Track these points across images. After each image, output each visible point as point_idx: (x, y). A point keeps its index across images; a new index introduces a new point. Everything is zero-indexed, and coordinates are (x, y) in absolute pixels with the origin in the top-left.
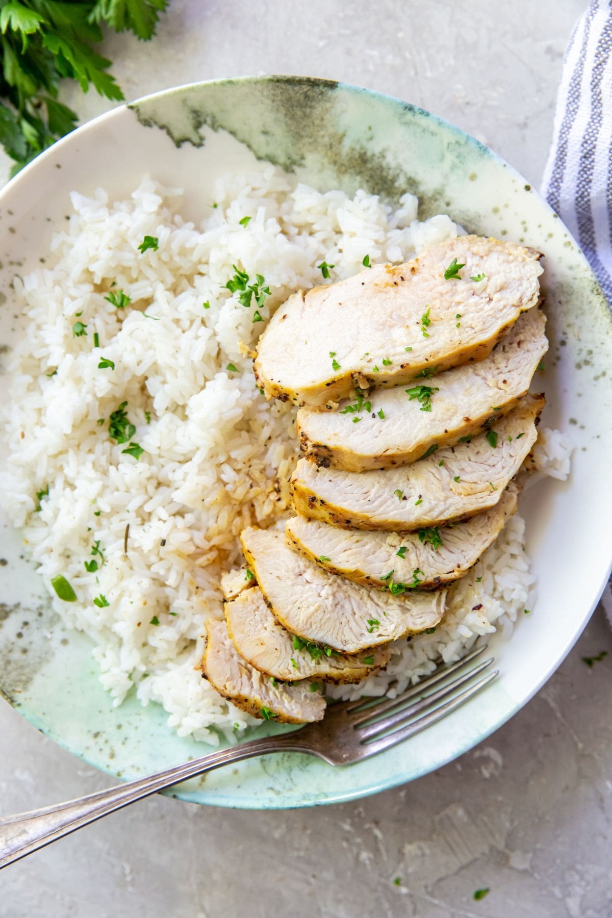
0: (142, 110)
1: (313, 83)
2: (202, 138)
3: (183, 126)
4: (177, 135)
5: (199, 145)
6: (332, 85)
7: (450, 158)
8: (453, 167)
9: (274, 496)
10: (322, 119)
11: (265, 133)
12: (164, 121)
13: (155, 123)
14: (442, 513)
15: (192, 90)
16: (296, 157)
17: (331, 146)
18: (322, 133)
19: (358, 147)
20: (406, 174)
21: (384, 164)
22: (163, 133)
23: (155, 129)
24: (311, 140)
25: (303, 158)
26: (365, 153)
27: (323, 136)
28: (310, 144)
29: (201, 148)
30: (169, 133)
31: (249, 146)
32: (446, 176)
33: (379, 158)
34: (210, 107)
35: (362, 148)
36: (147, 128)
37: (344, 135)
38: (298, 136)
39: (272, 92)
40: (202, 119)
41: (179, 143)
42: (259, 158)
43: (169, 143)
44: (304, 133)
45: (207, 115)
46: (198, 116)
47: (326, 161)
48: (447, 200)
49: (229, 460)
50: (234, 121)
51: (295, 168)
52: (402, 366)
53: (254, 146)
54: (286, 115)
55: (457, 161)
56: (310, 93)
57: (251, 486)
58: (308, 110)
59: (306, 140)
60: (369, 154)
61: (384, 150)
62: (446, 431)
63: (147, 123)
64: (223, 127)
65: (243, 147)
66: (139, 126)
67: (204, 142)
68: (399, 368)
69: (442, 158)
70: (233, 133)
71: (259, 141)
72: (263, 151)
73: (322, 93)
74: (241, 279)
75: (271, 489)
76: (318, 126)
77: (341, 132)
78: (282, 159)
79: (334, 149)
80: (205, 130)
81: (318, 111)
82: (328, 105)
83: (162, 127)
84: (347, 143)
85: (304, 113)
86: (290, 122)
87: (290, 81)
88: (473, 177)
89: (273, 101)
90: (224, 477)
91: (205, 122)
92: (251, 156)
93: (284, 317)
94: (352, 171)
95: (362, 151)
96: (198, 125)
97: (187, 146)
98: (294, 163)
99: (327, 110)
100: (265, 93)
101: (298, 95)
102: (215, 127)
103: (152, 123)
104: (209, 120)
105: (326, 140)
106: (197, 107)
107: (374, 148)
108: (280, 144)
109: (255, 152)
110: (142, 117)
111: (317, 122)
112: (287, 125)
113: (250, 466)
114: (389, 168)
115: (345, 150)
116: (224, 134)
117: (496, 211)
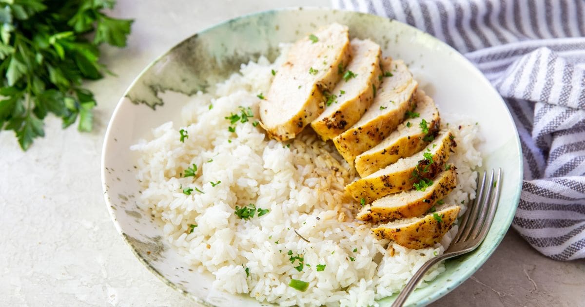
0: (131, 96)
1: (188, 40)
2: (161, 100)
3: (150, 98)
4: (151, 103)
5: (162, 104)
6: (196, 36)
7: (262, 29)
8: (267, 32)
9: (338, 174)
10: (202, 56)
11: (184, 80)
12: (141, 98)
13: (139, 101)
14: (404, 98)
15: (144, 75)
16: (203, 84)
17: (213, 67)
18: (206, 63)
19: (224, 59)
20: (251, 54)
21: (239, 57)
22: (144, 106)
23: (140, 104)
24: (204, 71)
25: (206, 82)
27: (207, 65)
28: (205, 73)
29: (165, 105)
30: (147, 104)
31: (182, 92)
32: (267, 39)
33: (236, 56)
34: (156, 81)
35: (226, 58)
36: (137, 106)
37: (215, 58)
38: (197, 73)
39: (175, 56)
40: (155, 90)
41: (153, 107)
42: (190, 95)
43: (149, 110)
44: (199, 69)
45: (156, 86)
46: (153, 88)
47: (216, 76)
48: (275, 49)
49: (306, 177)
50: (169, 83)
51: (207, 89)
52: (331, 67)
53: (184, 90)
54: (186, 65)
55: (266, 28)
56: (190, 46)
57: (325, 178)
58: (193, 56)
59: (202, 72)
60: (230, 58)
61: (235, 51)
62: (371, 73)
63: (136, 102)
64: (166, 89)
65: (180, 94)
66: (133, 105)
67: (163, 101)
68: (330, 69)
69: (259, 32)
70: (171, 89)
71: (183, 86)
72: (189, 90)
73: (194, 43)
74: (235, 118)
75: (333, 172)
76: (202, 61)
77: (212, 57)
79: (215, 67)
80: (160, 95)
81: (197, 54)
82: (200, 47)
83: (143, 102)
84: (219, 60)
85: (192, 58)
86: (190, 68)
87: (179, 46)
88: (277, 28)
89: (178, 61)
90: (311, 184)
91: (157, 90)
92: (185, 97)
93: (266, 111)
94: (230, 72)
96: (156, 94)
97: (157, 107)
98: (204, 87)
99: (201, 50)
100: (172, 58)
101: (185, 51)
102: (163, 91)
104: (159, 89)
105: (209, 66)
106: (150, 84)
107: (230, 53)
108: (193, 82)
109: (186, 93)
110: (133, 99)
111: (200, 59)
112: (190, 70)
113: (316, 172)
114: (243, 57)
115: (220, 64)
116: (168, 92)
117: (297, 32)
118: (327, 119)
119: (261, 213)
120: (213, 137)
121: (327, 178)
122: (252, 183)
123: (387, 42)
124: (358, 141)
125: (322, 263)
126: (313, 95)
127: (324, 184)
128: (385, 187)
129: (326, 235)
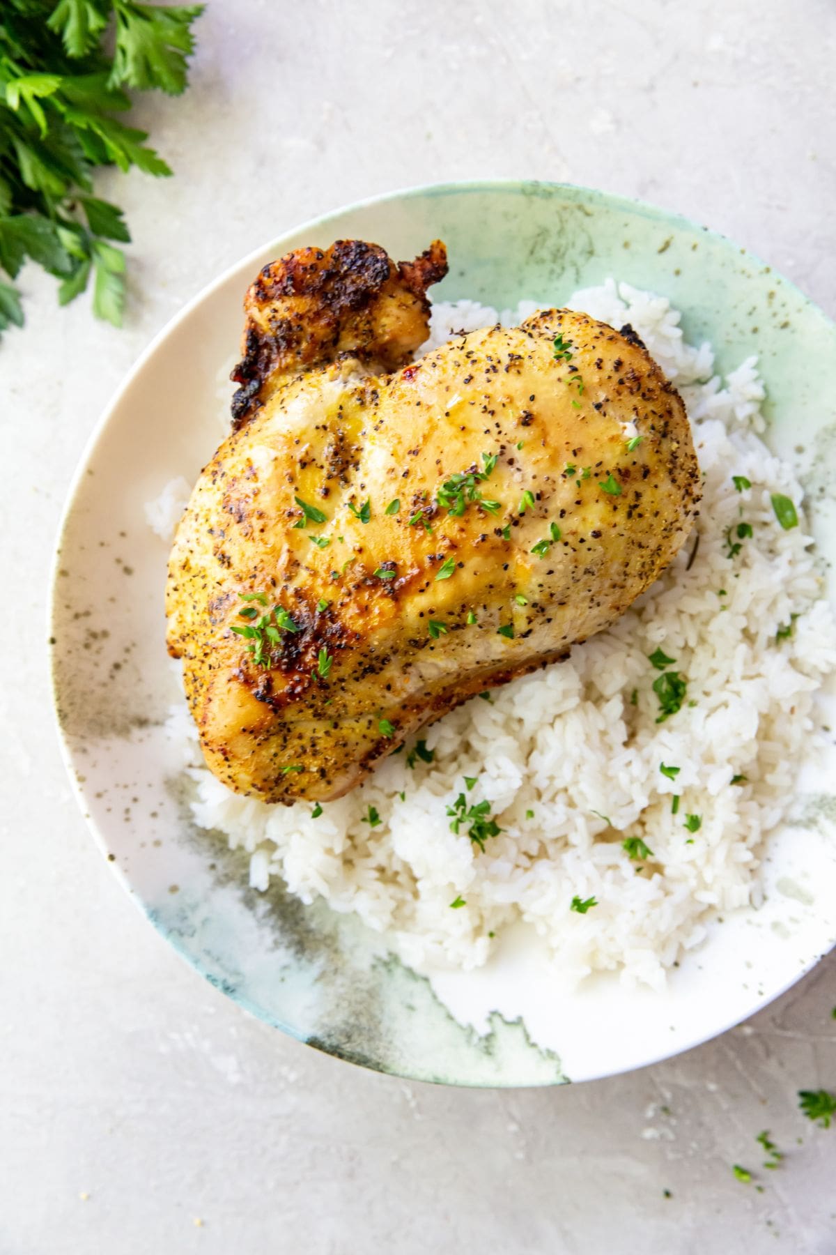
0: (553, 1071)
1: (336, 1052)
2: (490, 1020)
3: (509, 1039)
4: (518, 1032)
5: (495, 1013)
6: (314, 1043)
7: (196, 920)
8: (194, 907)
10: (338, 1006)
11: (411, 1008)
12: (531, 1052)
13: (541, 1053)
16: (382, 970)
17: (336, 971)
18: (342, 990)
19: (304, 962)
20: (254, 915)
21: (277, 934)
22: (535, 1038)
23: (543, 1046)
24: (358, 985)
25: (374, 967)
26: (297, 953)
27: (342, 985)
28: (360, 981)
29: (493, 1008)
30: (527, 1037)
31: (435, 997)
32: (206, 899)
33: (282, 943)
34: (470, 1054)
35: (299, 960)
36: (552, 1049)
37: (317, 980)
38: (373, 994)
39: (389, 1053)
40: (484, 1043)
41: (519, 1022)
42: (426, 979)
43: (531, 1025)
44: (365, 995)
45: (475, 1046)
46: (486, 1048)
47: (347, 956)
48: (213, 872)
50: (447, 1032)
51: (386, 957)
53: (429, 996)
54: (380, 1022)
55: (189, 914)
56: (344, 1040)
58: (352, 1020)
59: (364, 986)
60: (292, 951)
61: (272, 950)
63: (551, 1055)
64: (461, 1027)
65: (443, 997)
66: (560, 1054)
67: (487, 1015)
69: (205, 922)
70: (450, 1017)
71: (422, 1002)
72: (419, 987)
73: (329, 1036)
74: (479, 833)
76: (344, 1000)
77: (319, 985)
78: (399, 972)
79: (333, 968)
80: (483, 1029)
81: (341, 1017)
82: (326, 1020)
83: (534, 1045)
84: (315, 970)
85: (357, 1019)
86: (377, 1013)
87: (362, 1061)
88: (174, 889)
89: (391, 1042)
91: (480, 1039)
92: (436, 985)
94: (318, 936)
95: (299, 956)
97: (510, 1017)
98: (386, 964)
99: (329, 1014)
100: (397, 1054)
101: (359, 1042)
102: (471, 1030)
103: (545, 1054)
104: (475, 1039)
105: (339, 980)
106: (485, 1058)
107: (284, 956)
108: (397, 990)
109: (430, 988)
110: (555, 1063)
111: (345, 1004)
112: (382, 1011)
114: (273, 927)
115: (320, 962)
116: (462, 1019)
117: (157, 843)
119: (660, 660)
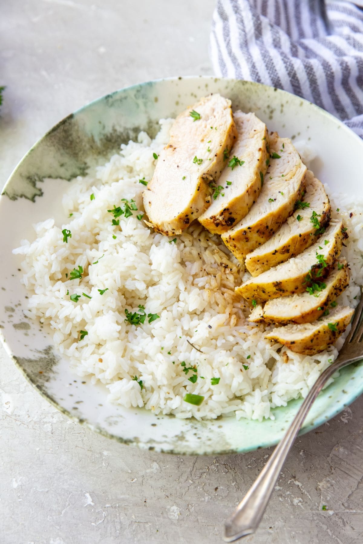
0: (8, 192)
1: (64, 122)
2: (40, 190)
3: (29, 190)
4: (30, 196)
5: (41, 194)
6: (71, 117)
7: (140, 101)
8: (145, 104)
9: (228, 271)
10: (79, 137)
11: (62, 165)
12: (20, 193)
13: (18, 196)
14: (294, 188)
15: (20, 166)
16: (83, 166)
17: (92, 147)
18: (84, 144)
19: (102, 137)
20: (130, 129)
21: (118, 133)
22: (23, 199)
23: (19, 199)
24: (82, 152)
25: (85, 164)
26: (107, 137)
27: (85, 146)
28: (83, 154)
29: (44, 195)
30: (26, 197)
31: (61, 178)
32: (146, 112)
33: (114, 133)
34: (33, 171)
35: (104, 135)
36: (16, 201)
37: (93, 137)
38: (75, 155)
39: (51, 141)
40: (33, 180)
41: (33, 200)
42: (69, 180)
43: (29, 202)
44: (77, 151)
45: (34, 176)
46: (31, 179)
47: (95, 156)
48: (155, 122)
49: (195, 276)
50: (46, 170)
51: (87, 171)
52: (216, 156)
53: (63, 176)
54: (64, 149)
55: (144, 100)
56: (66, 128)
57: (215, 277)
58: (70, 138)
59: (80, 154)
60: (109, 135)
61: (113, 127)
62: (258, 160)
63: (14, 198)
64: (44, 177)
65: (59, 180)
66: (11, 201)
67: (43, 191)
68: (215, 157)
69: (138, 105)
70: (50, 177)
71: (62, 171)
72: (68, 174)
73: (70, 124)
74: (118, 211)
75: (223, 269)
76: (80, 142)
77: (90, 136)
78: (78, 172)
79: (94, 147)
80: (39, 185)
81: (74, 135)
82: (76, 127)
83: (21, 196)
84: (97, 139)
85: (70, 141)
86: (68, 151)
87: (54, 129)
88: (156, 100)
89: (54, 146)
90: (200, 285)
91: (35, 180)
92: (65, 182)
93: (150, 203)
94: (109, 150)
95: (105, 137)
96: (34, 185)
97: (37, 198)
98: (84, 169)
99: (77, 131)
100: (48, 144)
101: (61, 134)
102: (41, 180)
103: (16, 197)
104: (37, 178)
105: (88, 146)
106: (28, 175)
107: (109, 130)
108: (72, 166)
109: (65, 179)
110: (11, 196)
111: (78, 141)
112: (67, 153)
113: (205, 270)
114: (122, 134)
115: (98, 143)
116: (47, 180)
117: (177, 103)
118: (215, 217)
119: (152, 318)
120: (96, 231)
121: (217, 276)
122: (141, 286)
123: (272, 112)
124: (247, 240)
125: (217, 376)
126: (198, 190)
127: (214, 283)
128: (277, 291)
129: (219, 343)
